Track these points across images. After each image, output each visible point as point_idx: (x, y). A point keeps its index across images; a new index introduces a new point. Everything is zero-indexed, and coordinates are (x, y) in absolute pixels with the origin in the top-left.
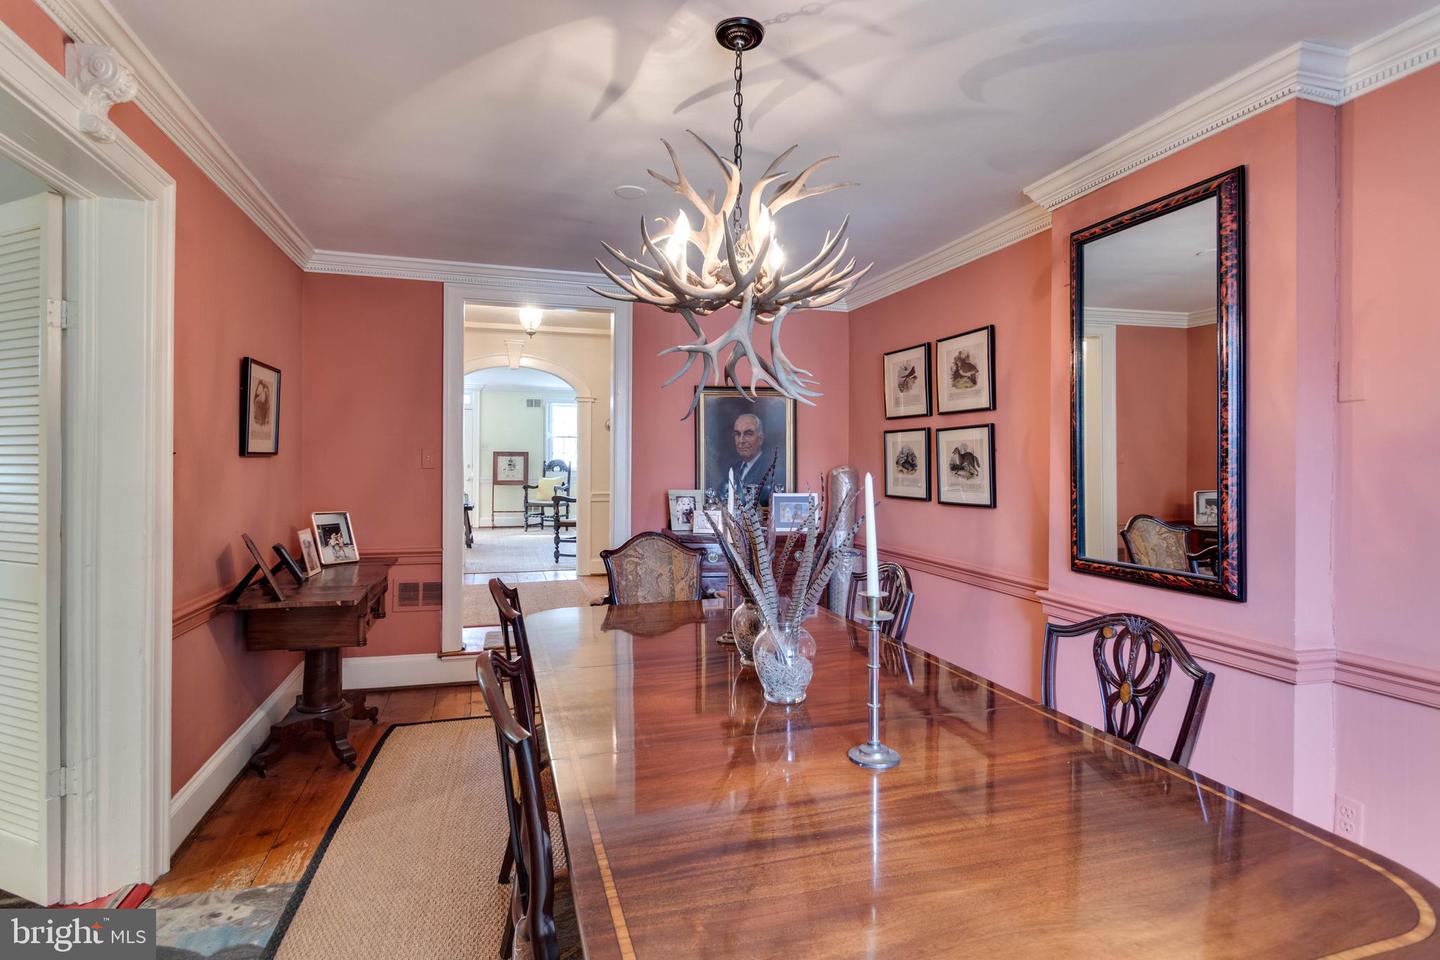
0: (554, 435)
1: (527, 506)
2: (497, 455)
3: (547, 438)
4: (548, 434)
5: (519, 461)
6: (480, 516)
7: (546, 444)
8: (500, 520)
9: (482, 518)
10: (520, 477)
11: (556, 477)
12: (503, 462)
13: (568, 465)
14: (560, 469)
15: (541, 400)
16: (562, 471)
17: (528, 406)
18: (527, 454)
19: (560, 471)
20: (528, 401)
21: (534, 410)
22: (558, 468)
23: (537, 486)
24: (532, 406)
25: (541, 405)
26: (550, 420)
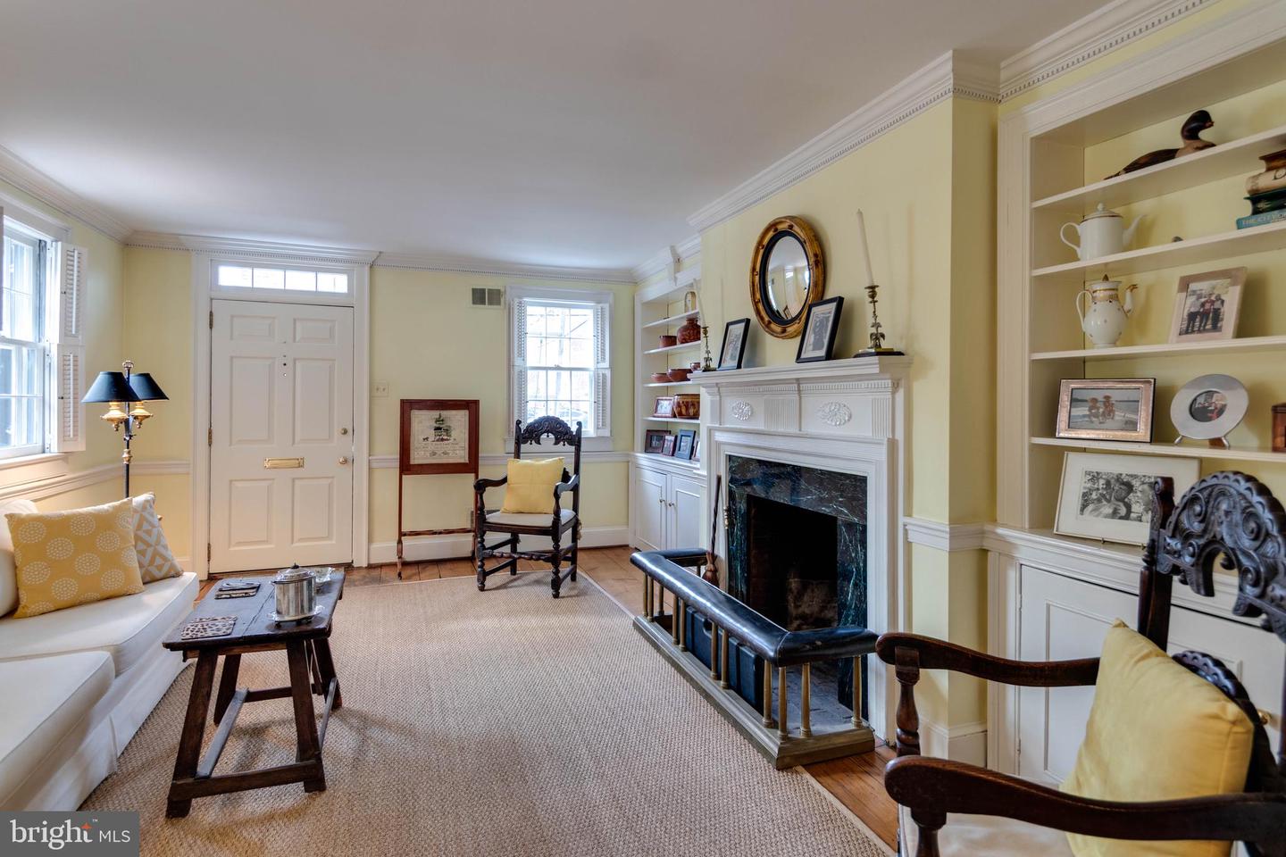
0: (529, 363)
1: (481, 524)
2: (408, 406)
3: (516, 370)
4: (517, 362)
5: (459, 419)
6: (370, 540)
7: (513, 380)
8: (416, 549)
9: (375, 546)
10: (461, 456)
11: (547, 459)
12: (423, 422)
13: (574, 428)
14: (556, 438)
15: (502, 290)
16: (562, 443)
17: (474, 303)
18: (476, 402)
19: (556, 443)
20: (473, 289)
21: (487, 311)
22: (551, 436)
23: (504, 480)
24: (483, 303)
25: (502, 300)
26: (523, 335)
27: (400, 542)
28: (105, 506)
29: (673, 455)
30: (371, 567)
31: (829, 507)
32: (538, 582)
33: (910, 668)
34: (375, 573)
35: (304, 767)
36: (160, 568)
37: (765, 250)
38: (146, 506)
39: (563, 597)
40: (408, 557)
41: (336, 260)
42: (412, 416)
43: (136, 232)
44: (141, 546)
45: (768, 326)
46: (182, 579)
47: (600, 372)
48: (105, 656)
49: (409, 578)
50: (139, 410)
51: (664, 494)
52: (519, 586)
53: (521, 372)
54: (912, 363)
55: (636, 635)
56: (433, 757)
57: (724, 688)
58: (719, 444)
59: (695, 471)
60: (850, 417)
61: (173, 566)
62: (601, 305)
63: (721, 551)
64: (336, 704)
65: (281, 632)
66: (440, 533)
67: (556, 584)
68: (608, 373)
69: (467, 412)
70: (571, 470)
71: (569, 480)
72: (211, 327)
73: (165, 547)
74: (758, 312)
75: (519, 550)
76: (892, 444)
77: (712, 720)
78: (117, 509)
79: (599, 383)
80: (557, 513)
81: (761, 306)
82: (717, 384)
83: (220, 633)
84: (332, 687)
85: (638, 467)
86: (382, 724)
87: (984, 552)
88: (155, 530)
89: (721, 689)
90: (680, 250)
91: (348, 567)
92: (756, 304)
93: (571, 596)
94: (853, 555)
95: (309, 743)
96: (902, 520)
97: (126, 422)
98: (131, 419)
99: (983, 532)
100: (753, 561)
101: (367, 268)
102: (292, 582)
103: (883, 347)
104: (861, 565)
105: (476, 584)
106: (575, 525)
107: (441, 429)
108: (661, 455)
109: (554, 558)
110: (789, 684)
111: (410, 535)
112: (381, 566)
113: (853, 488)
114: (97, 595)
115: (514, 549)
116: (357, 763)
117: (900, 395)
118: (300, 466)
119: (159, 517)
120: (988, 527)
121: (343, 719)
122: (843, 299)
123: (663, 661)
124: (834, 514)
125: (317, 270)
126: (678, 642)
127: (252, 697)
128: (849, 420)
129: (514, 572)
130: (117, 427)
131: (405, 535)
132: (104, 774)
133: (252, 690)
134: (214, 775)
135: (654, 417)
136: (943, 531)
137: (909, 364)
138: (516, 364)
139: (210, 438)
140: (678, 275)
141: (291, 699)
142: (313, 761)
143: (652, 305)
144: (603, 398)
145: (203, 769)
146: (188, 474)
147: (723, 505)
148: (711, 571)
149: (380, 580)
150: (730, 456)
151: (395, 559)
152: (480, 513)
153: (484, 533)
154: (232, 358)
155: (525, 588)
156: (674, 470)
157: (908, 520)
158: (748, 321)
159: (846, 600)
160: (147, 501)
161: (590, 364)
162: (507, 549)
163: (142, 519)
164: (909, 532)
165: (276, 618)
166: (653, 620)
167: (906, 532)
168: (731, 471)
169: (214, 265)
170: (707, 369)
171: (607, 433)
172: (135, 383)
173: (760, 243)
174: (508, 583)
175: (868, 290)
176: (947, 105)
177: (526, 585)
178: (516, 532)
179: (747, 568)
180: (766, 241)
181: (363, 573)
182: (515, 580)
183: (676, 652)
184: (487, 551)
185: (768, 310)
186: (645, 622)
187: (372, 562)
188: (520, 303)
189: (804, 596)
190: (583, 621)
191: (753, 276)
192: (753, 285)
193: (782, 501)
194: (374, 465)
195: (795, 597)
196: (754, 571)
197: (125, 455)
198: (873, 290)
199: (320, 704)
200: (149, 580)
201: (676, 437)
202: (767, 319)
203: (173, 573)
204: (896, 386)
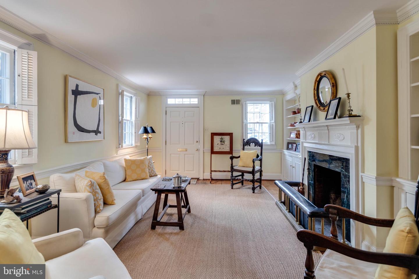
0: (248, 122)
1: (232, 170)
2: (213, 135)
3: (244, 124)
4: (245, 121)
5: (227, 139)
6: (204, 172)
7: (244, 127)
8: (215, 175)
9: (205, 174)
10: (228, 149)
11: (252, 151)
12: (217, 139)
13: (260, 142)
14: (255, 145)
15: (240, 100)
16: (257, 146)
17: (232, 104)
18: (232, 134)
19: (255, 146)
20: (232, 100)
21: (236, 106)
22: (254, 144)
23: (239, 157)
24: (235, 104)
25: (240, 103)
26: (246, 113)
27: (211, 173)
28: (142, 158)
29: (295, 151)
30: (204, 180)
31: (338, 169)
32: (249, 188)
33: (334, 216)
34: (205, 181)
35: (179, 223)
36: (153, 173)
37: (318, 82)
38: (150, 158)
39: (256, 193)
40: (214, 178)
41: (196, 95)
42: (214, 137)
43: (150, 92)
44: (149, 168)
45: (319, 108)
46: (157, 176)
47: (272, 124)
48: (141, 191)
49: (213, 184)
50: (150, 136)
51: (292, 164)
52: (243, 189)
53: (246, 124)
54: (364, 119)
55: (276, 206)
56: (210, 228)
57: (299, 224)
58: (305, 147)
59: (299, 156)
60: (344, 138)
61: (155, 174)
62: (272, 102)
63: (306, 183)
64: (189, 211)
65: (174, 189)
66: (222, 171)
67: (254, 189)
68: (274, 124)
69: (229, 136)
70: (259, 154)
71: (259, 158)
72: (166, 115)
73: (154, 169)
74: (316, 103)
75: (244, 178)
76: (357, 148)
77: (293, 233)
78: (144, 158)
79: (271, 127)
80: (254, 167)
81: (317, 101)
82: (304, 127)
83: (162, 188)
84: (188, 207)
85: (284, 154)
86: (200, 218)
87: (392, 187)
88: (152, 164)
89: (298, 225)
90: (296, 83)
91: (198, 179)
92: (315, 100)
93: (258, 193)
94: (346, 186)
95: (180, 218)
96: (360, 174)
97: (147, 138)
98: (148, 138)
99: (392, 180)
100: (316, 187)
101: (203, 96)
102: (176, 178)
103: (353, 114)
104: (349, 189)
105: (231, 187)
106: (261, 171)
107: (222, 141)
108: (292, 151)
109: (253, 181)
110: (325, 228)
111: (214, 171)
112: (207, 180)
113: (345, 162)
114: (140, 178)
115: (243, 178)
116: (192, 226)
117: (360, 131)
118: (186, 151)
119: (153, 162)
120: (393, 178)
121: (191, 215)
122: (341, 98)
123: (282, 215)
124: (340, 171)
125: (190, 98)
126: (287, 210)
127: (171, 206)
128: (344, 139)
129: (242, 185)
130: (145, 139)
131: (212, 171)
132: (140, 218)
133: (171, 205)
134: (161, 221)
135: (290, 138)
136: (373, 178)
137: (363, 120)
138: (244, 122)
139: (166, 143)
140: (295, 91)
141: (177, 208)
142: (181, 222)
143: (289, 101)
144: (272, 132)
145: (158, 219)
146: (161, 152)
147: (306, 167)
148: (302, 189)
149: (205, 183)
150: (309, 151)
151: (209, 178)
152: (232, 167)
153: (233, 172)
154: (171, 122)
155: (245, 189)
156: (294, 156)
157: (363, 174)
158: (312, 106)
159: (344, 201)
160: (150, 157)
161: (268, 121)
162: (240, 177)
163: (150, 162)
164: (363, 178)
165: (173, 186)
166: (281, 202)
167: (362, 178)
168: (310, 156)
169: (167, 98)
170: (301, 122)
171: (274, 143)
172: (149, 130)
173: (316, 80)
174: (240, 187)
175: (347, 95)
176: (374, 29)
177: (246, 189)
178: (243, 172)
179: (314, 189)
180: (318, 80)
181: (202, 181)
182: (243, 187)
183: (286, 212)
184: (234, 177)
185: (319, 102)
186: (279, 203)
187: (204, 178)
188: (246, 103)
189: (337, 200)
190: (260, 200)
191: (314, 91)
192: (315, 94)
193: (324, 167)
194: (205, 151)
195: (333, 201)
196: (317, 190)
197: (147, 146)
198: (348, 95)
199: (184, 211)
200: (151, 176)
201: (297, 145)
202: (319, 105)
203: (155, 175)
204: (358, 127)
